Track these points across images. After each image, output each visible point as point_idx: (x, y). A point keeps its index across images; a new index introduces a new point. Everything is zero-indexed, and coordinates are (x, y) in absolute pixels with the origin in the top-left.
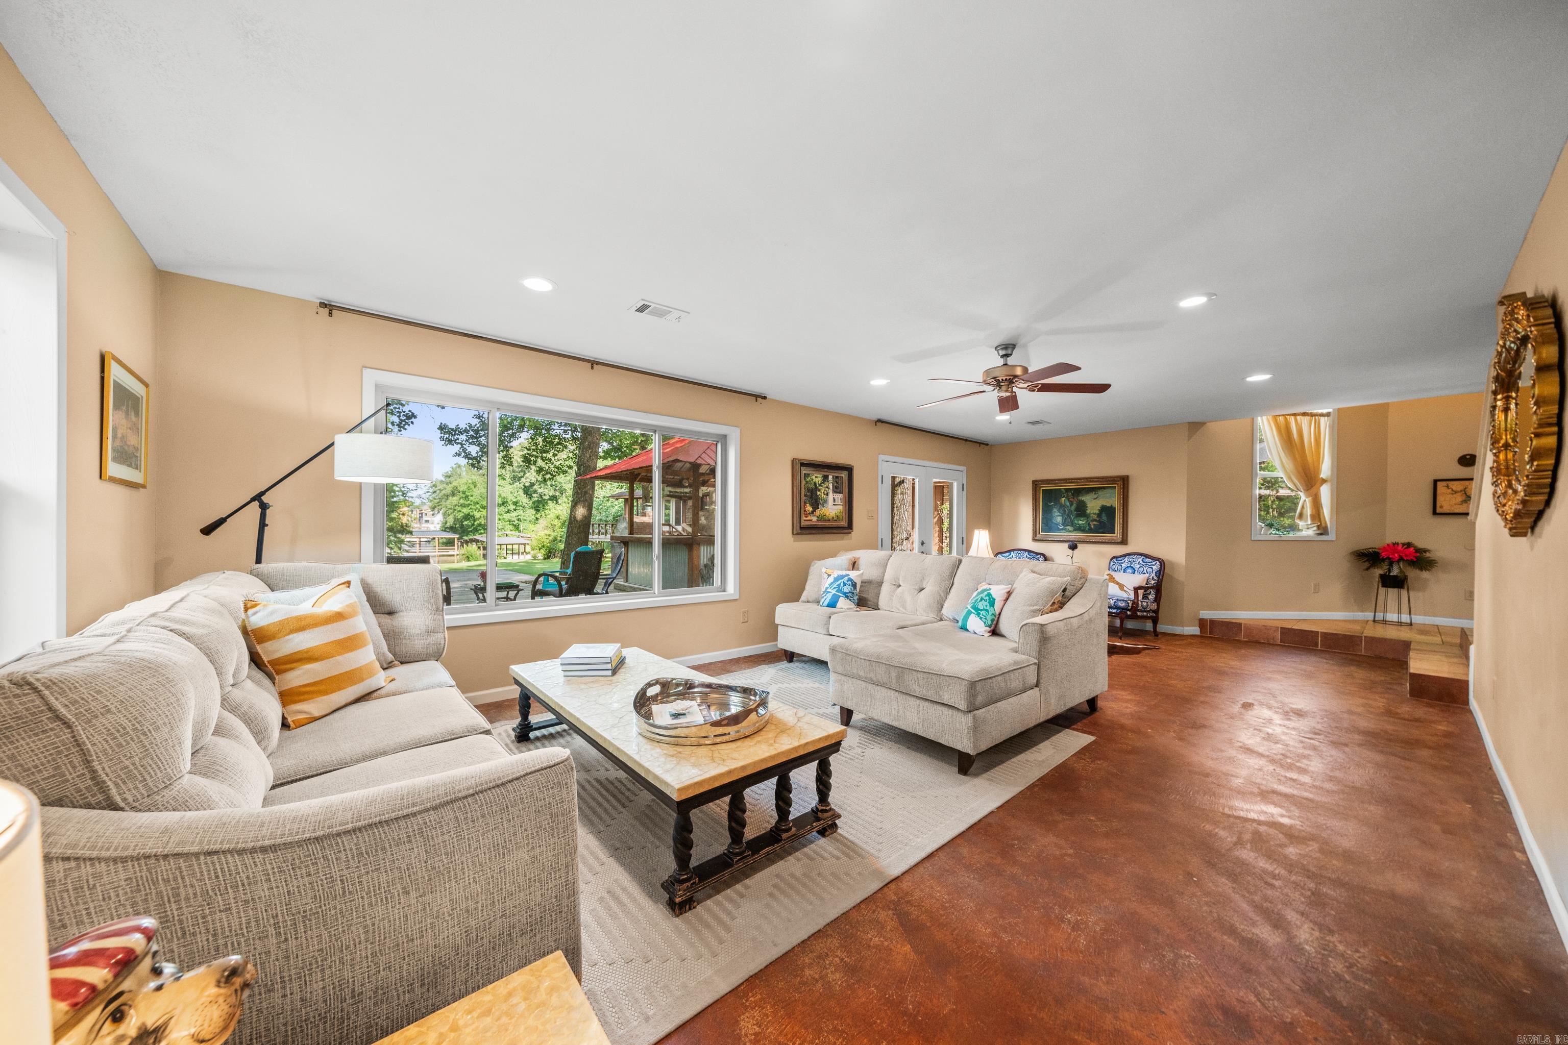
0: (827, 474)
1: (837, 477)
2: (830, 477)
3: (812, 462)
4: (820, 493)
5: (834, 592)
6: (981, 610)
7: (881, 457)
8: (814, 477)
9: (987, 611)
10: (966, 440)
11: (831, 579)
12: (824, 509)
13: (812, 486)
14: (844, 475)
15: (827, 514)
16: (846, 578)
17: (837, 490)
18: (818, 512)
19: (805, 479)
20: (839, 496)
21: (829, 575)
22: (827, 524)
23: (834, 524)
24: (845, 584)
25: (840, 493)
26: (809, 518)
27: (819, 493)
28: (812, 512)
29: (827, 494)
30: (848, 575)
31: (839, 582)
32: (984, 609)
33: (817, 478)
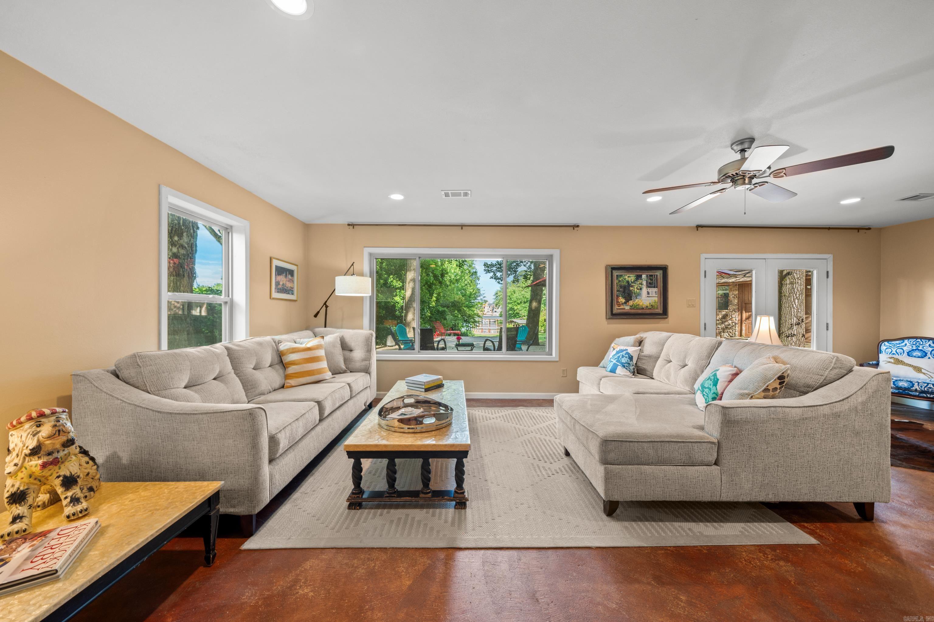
0: (640, 274)
1: (651, 276)
2: (644, 276)
3: (624, 266)
4: (634, 289)
5: (614, 361)
6: (706, 388)
7: (703, 256)
8: (626, 277)
9: (710, 389)
10: (829, 228)
11: (614, 352)
12: (637, 300)
13: (625, 283)
14: (659, 273)
15: (641, 304)
16: (625, 352)
17: (650, 285)
18: (631, 303)
19: (617, 279)
20: (653, 291)
21: (614, 349)
22: (640, 311)
23: (648, 311)
24: (623, 356)
25: (654, 287)
26: (622, 307)
27: (631, 288)
28: (625, 303)
29: (641, 289)
30: (627, 350)
31: (619, 355)
32: (708, 388)
33: (630, 277)
